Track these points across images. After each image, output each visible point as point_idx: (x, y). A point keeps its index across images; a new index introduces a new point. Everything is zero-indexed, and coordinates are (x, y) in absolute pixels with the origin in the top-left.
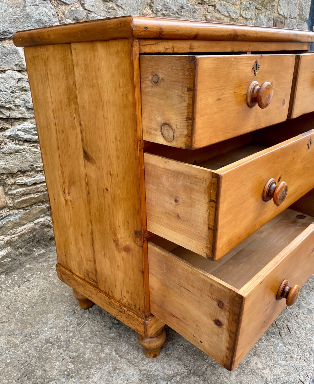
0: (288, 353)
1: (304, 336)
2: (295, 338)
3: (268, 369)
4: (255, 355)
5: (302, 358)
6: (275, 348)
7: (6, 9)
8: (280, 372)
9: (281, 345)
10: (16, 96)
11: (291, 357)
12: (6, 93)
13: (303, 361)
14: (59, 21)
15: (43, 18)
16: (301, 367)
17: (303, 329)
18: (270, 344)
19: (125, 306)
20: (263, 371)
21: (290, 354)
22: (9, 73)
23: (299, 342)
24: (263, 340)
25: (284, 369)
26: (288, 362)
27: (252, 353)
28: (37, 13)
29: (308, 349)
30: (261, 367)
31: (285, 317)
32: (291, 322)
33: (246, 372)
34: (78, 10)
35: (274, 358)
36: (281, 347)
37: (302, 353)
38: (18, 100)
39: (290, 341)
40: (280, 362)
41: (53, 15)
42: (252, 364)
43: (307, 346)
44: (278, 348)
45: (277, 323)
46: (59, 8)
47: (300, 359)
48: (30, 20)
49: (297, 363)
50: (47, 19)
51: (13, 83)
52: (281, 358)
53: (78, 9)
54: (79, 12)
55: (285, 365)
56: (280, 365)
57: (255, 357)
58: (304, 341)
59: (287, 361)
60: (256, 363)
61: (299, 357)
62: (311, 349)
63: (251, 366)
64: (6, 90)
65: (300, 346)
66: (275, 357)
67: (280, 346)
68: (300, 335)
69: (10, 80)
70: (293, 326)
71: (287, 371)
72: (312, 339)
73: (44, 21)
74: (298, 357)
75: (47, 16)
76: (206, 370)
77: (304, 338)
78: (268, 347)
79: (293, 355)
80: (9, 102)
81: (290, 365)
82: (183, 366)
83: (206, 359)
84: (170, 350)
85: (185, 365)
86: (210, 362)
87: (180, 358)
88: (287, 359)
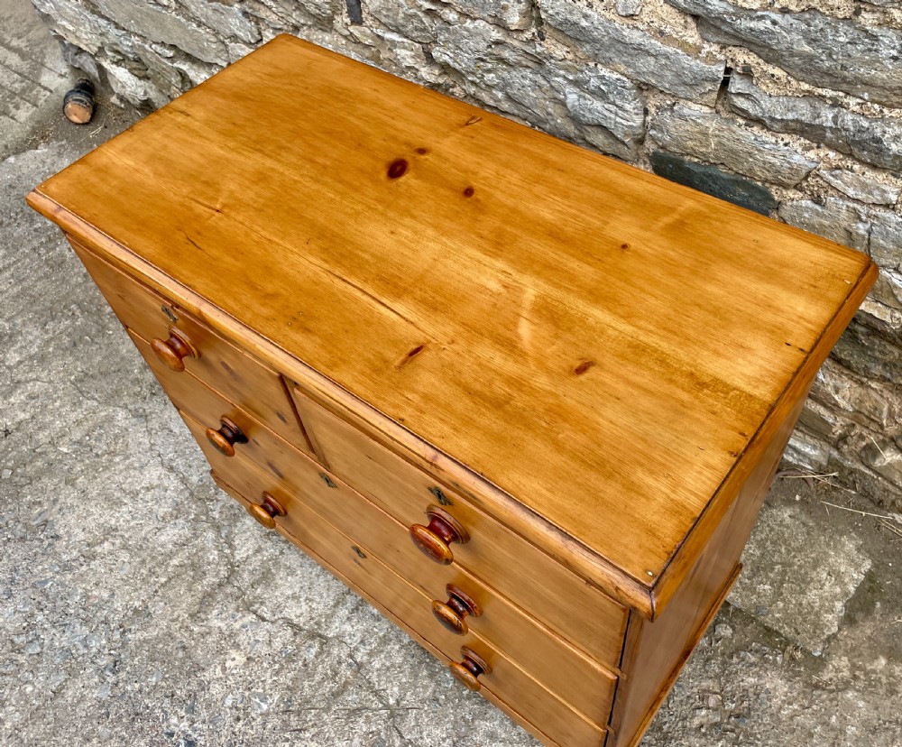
0: (247, 715)
3: (221, 675)
4: (248, 659)
5: (234, 736)
6: (259, 695)
8: (214, 693)
9: (265, 707)
18: (267, 687)
20: (219, 668)
24: (275, 678)
26: (228, 710)
27: (252, 655)
30: (227, 665)
31: (326, 730)
32: (312, 741)
33: (223, 642)
35: (238, 689)
36: (260, 706)
39: (269, 726)
40: (230, 696)
42: (234, 654)
44: (258, 700)
45: (312, 711)
47: (234, 733)
49: (224, 725)
52: (236, 699)
55: (224, 703)
56: (225, 696)
57: (245, 659)
59: (231, 708)
60: (234, 659)
61: (238, 733)
63: (230, 651)
66: (241, 691)
67: (262, 704)
70: (304, 742)
71: (213, 704)
74: (236, 730)
78: (260, 684)
81: (222, 713)
82: (245, 556)
83: (253, 587)
84: (275, 537)
85: (247, 558)
86: (248, 592)
87: (258, 550)
88: (234, 711)
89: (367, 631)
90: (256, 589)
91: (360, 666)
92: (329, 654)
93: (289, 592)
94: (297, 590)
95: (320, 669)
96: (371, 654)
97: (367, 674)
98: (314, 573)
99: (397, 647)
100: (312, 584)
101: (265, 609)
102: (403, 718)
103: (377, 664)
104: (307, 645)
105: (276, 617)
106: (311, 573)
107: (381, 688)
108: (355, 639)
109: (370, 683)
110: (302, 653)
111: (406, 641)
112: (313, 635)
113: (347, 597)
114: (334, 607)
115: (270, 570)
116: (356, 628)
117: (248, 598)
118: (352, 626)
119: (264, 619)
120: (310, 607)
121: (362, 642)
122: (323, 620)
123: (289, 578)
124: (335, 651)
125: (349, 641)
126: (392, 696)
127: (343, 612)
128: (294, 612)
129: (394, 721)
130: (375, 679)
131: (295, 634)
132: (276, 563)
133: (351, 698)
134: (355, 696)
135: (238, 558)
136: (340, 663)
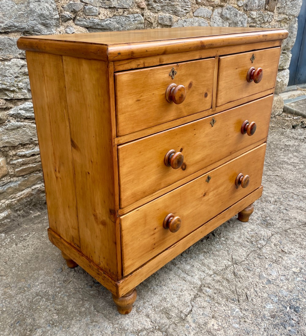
0: (242, 317)
1: (260, 304)
2: (251, 305)
3: (222, 331)
4: (213, 318)
5: (254, 323)
6: (231, 312)
7: (12, 6)
8: (233, 333)
9: (237, 310)
10: (19, 80)
11: (245, 321)
12: (11, 78)
13: (255, 325)
14: (59, 14)
15: (44, 13)
16: (252, 330)
17: (260, 298)
18: (228, 309)
19: (102, 269)
20: (218, 332)
21: (245, 318)
22: (14, 60)
23: (254, 309)
24: (223, 305)
25: (237, 332)
26: (241, 326)
27: (211, 316)
28: (39, 9)
29: (261, 316)
30: (217, 328)
31: (245, 285)
32: (250, 291)
33: (203, 332)
34: (76, 4)
35: (229, 321)
36: (237, 312)
37: (255, 318)
38: (21, 83)
39: (246, 307)
40: (234, 325)
41: (53, 9)
42: (210, 325)
43: (260, 312)
44: (235, 313)
45: (237, 290)
46: (59, 3)
47: (253, 323)
48: (33, 14)
49: (249, 327)
50: (48, 13)
51: (17, 70)
52: (235, 322)
53: (76, 2)
54: (76, 5)
55: (238, 328)
56: (234, 328)
57: (213, 319)
58: (259, 308)
60: (213, 325)
61: (252, 322)
62: (264, 316)
63: (209, 327)
64: (11, 75)
65: (254, 312)
66: (230, 320)
67: (236, 311)
68: (256, 303)
69: (15, 67)
70: (252, 294)
71: (239, 334)
72: (267, 306)
73: (45, 15)
74: (251, 322)
75: (48, 10)
76: (169, 328)
77: (259, 306)
78: (226, 312)
79: (246, 320)
80: (13, 86)
81: (243, 328)
82: (150, 323)
83: (170, 318)
84: (140, 308)
85: (152, 322)
86: (173, 320)
87: (148, 316)
88: (241, 323)
89: (199, 270)
90: (172, 316)
91: (215, 273)
92: (209, 284)
93: (176, 299)
94: (175, 296)
95: (217, 287)
96: (210, 269)
97: (218, 271)
98: (167, 289)
99: (206, 261)
100: (172, 290)
101: (185, 310)
102: (236, 260)
103: (214, 267)
104: (205, 293)
105: (190, 305)
106: (166, 290)
107: (224, 266)
108: (202, 274)
109: (222, 270)
110: (209, 294)
111: (203, 258)
112: (200, 290)
113: (181, 276)
114: (186, 281)
115: (161, 310)
116: (197, 274)
117: (177, 321)
118: (196, 275)
119: (191, 311)
120: (185, 290)
121: (204, 272)
122: (192, 285)
123: (168, 300)
124: (208, 281)
125: (203, 276)
126: (228, 263)
127: (189, 278)
128: (187, 297)
129: (238, 263)
130: (221, 268)
131: (200, 296)
132: (157, 307)
133: (230, 276)
134: (229, 275)
135: (151, 326)
136: (214, 280)
